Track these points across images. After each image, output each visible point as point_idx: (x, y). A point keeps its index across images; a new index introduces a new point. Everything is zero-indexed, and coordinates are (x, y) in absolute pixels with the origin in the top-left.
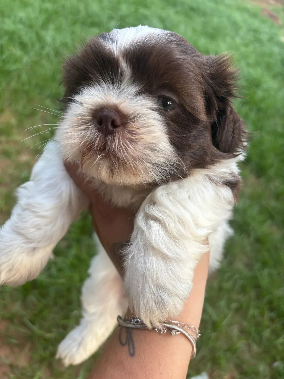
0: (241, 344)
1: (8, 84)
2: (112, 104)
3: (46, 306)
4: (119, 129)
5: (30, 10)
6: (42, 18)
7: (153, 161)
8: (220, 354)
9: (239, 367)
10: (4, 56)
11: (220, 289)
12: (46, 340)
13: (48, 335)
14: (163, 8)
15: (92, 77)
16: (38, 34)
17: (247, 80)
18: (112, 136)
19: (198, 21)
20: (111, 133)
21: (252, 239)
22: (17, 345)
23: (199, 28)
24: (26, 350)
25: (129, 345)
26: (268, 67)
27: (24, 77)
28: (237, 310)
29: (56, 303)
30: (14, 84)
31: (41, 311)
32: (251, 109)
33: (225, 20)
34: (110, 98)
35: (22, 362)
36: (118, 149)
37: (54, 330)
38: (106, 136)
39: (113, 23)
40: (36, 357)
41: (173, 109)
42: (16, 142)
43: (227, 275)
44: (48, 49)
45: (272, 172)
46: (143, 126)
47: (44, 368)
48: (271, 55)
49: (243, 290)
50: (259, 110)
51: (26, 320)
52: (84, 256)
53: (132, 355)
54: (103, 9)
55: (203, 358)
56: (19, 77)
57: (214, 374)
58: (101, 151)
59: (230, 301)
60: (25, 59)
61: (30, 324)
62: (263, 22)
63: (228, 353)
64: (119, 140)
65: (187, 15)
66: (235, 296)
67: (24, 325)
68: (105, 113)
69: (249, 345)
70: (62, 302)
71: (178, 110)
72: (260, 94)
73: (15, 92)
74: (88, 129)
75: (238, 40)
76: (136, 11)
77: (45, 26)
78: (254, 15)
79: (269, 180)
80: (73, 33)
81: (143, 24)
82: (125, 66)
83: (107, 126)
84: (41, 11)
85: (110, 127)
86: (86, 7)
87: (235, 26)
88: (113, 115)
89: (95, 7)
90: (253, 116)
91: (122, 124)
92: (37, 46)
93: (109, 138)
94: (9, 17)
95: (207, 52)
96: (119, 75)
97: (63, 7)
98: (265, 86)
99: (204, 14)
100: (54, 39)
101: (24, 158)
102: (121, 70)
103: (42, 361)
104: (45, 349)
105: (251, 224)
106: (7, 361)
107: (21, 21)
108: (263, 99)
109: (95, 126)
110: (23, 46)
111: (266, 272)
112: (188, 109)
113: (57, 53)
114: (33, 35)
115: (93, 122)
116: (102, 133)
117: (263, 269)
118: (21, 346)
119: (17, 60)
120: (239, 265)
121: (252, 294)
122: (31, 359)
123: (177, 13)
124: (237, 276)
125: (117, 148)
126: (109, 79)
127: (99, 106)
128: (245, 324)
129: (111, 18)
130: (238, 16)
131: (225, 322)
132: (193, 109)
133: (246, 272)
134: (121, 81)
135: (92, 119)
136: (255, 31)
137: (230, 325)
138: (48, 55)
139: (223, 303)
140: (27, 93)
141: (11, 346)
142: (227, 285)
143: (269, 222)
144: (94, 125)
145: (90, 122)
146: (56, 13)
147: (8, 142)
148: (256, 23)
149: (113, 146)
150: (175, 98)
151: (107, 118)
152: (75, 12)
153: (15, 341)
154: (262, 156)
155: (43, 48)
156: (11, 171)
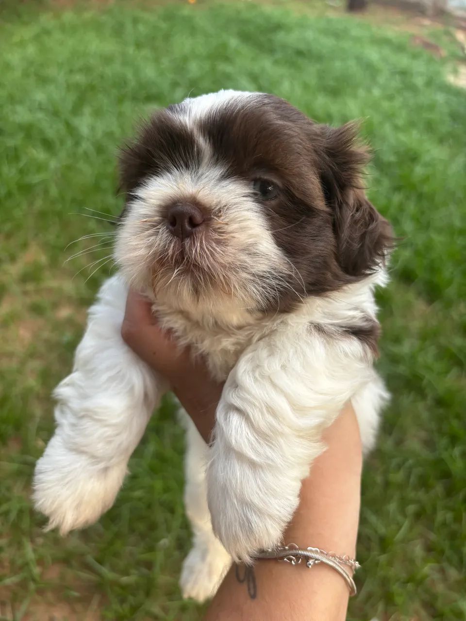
0: (428, 569)
1: (31, 204)
2: (189, 196)
3: (118, 535)
4: (200, 228)
5: (51, 88)
6: (72, 98)
7: (253, 271)
8: (396, 588)
9: (430, 606)
10: (21, 164)
11: (387, 484)
12: (124, 587)
13: (125, 580)
14: (254, 59)
15: (158, 163)
16: (68, 124)
17: (397, 153)
18: (191, 239)
19: (311, 72)
20: (190, 235)
21: (429, 401)
22: (79, 600)
23: (313, 81)
24: (94, 605)
25: (249, 581)
26: (430, 127)
27: (54, 191)
28: (418, 516)
29: (132, 530)
30: (39, 204)
31: (111, 544)
32: (408, 198)
33: (352, 64)
34: (184, 186)
36: (200, 255)
37: (133, 571)
38: (182, 240)
39: (179, 93)
40: (110, 615)
41: (276, 197)
42: (50, 290)
43: (395, 462)
44: (85, 146)
45: (451, 291)
46: (233, 220)
48: (431, 107)
49: (424, 483)
50: (420, 197)
51: (90, 559)
52: (169, 452)
53: (253, 596)
54: (161, 74)
55: (369, 596)
56: (46, 192)
58: (178, 263)
59: (404, 503)
60: (53, 164)
61: (97, 566)
62: (415, 56)
63: (409, 585)
64: (201, 243)
65: (292, 64)
66: (411, 494)
67: (87, 567)
68: (180, 208)
69: (442, 571)
70: (141, 527)
71: (282, 198)
72: (419, 171)
73: (42, 215)
74: (156, 233)
75: (376, 92)
76: (213, 69)
77: (76, 110)
78: (400, 48)
79: (449, 304)
80: (120, 115)
81: (226, 88)
82: (202, 143)
83: (183, 226)
84: (69, 87)
85: (188, 227)
87: (371, 69)
88: (190, 209)
89: (149, 72)
90: (411, 207)
91: (204, 221)
92: (69, 143)
93: (187, 242)
94: (21, 102)
95: (329, 118)
96: (196, 153)
97: (102, 77)
98: (426, 158)
99: (319, 58)
100: (93, 128)
101: (65, 312)
102: (197, 147)
104: (122, 601)
105: (424, 377)
107: (41, 108)
108: (426, 179)
109: (167, 228)
110: (48, 145)
111: (457, 451)
112: (297, 194)
113: (100, 149)
114: (61, 127)
115: (163, 224)
116: (177, 236)
117: (453, 447)
118: (85, 601)
119: (41, 167)
120: (414, 444)
121: (439, 488)
123: (276, 62)
124: (411, 462)
125: (200, 253)
126: (182, 162)
127: (170, 200)
128: (433, 537)
129: (175, 85)
130: (373, 54)
131: (399, 536)
132: (304, 193)
133: (426, 454)
134: (199, 164)
135: (162, 221)
136: (404, 73)
137: (408, 540)
138: (86, 153)
139: (392, 507)
140: (59, 215)
141: (70, 602)
142: (397, 477)
143: (455, 371)
144: (165, 227)
145: (159, 223)
146: (92, 88)
147: (38, 291)
148: (404, 61)
149: (194, 252)
150: (276, 181)
151: (182, 215)
152: (120, 83)
153: (76, 594)
154: (433, 269)
155: (77, 144)
156: (46, 334)
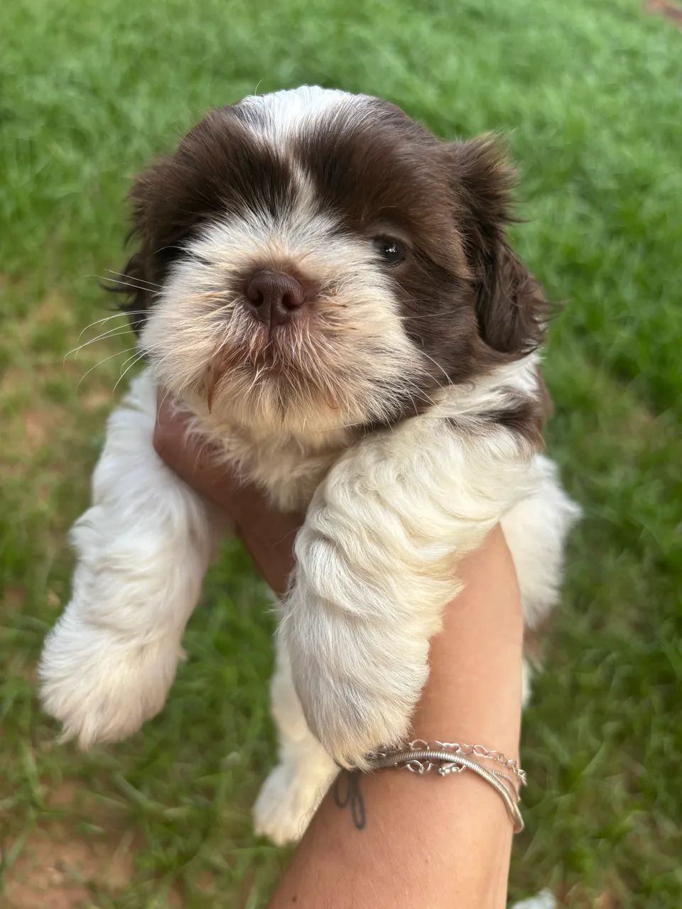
0: (631, 820)
1: (52, 230)
2: (282, 259)
3: (164, 745)
4: (298, 313)
5: (91, 52)
6: (121, 68)
8: (582, 845)
9: (630, 874)
10: (39, 167)
11: (576, 688)
12: (169, 824)
13: (172, 812)
14: (404, 20)
15: (225, 202)
16: (113, 109)
17: (618, 177)
18: (288, 328)
19: (491, 41)
21: (647, 562)
22: (102, 838)
23: (493, 58)
24: (124, 848)
25: (353, 804)
26: (670, 139)
27: (87, 212)
28: (620, 738)
29: (186, 737)
30: (64, 231)
31: (153, 757)
32: (631, 247)
33: (555, 33)
35: (116, 876)
36: (302, 355)
37: (185, 799)
38: (272, 329)
40: (148, 864)
42: (76, 366)
43: (590, 655)
44: (138, 143)
46: (352, 302)
47: (166, 888)
48: (674, 109)
49: (632, 689)
50: (651, 247)
51: (120, 778)
52: (246, 623)
53: (360, 826)
54: (260, 36)
56: (75, 212)
57: (570, 893)
58: (261, 362)
59: (600, 716)
60: (88, 170)
61: (130, 789)
62: (651, 29)
63: (602, 842)
64: (304, 337)
65: (464, 31)
66: (611, 705)
67: (116, 790)
68: (269, 280)
69: (652, 823)
70: (199, 733)
71: (412, 261)
72: (651, 206)
73: (70, 248)
74: (228, 316)
75: (591, 80)
76: (340, 32)
77: (127, 88)
78: (628, 15)
80: (194, 98)
82: (301, 180)
83: (273, 308)
84: (116, 52)
85: (283, 311)
86: (222, 33)
87: (583, 46)
88: (287, 283)
89: (241, 32)
90: (635, 262)
91: (305, 300)
92: (114, 138)
94: (44, 72)
96: (289, 195)
97: (168, 37)
98: (663, 187)
99: (504, 23)
100: (150, 117)
101: (96, 400)
102: (292, 184)
103: (160, 872)
104: (166, 844)
105: (643, 527)
106: (83, 877)
107: (72, 82)
108: (661, 220)
109: (246, 309)
110: (80, 139)
112: (434, 259)
114: (103, 113)
115: (238, 302)
116: (263, 322)
118: (111, 840)
119: (69, 174)
120: (620, 628)
121: (655, 697)
122: (136, 868)
123: (437, 26)
124: (614, 656)
125: (300, 353)
126: (264, 205)
127: (251, 265)
128: (641, 771)
129: (280, 54)
130: (587, 22)
131: (590, 768)
133: (638, 645)
134: (292, 210)
135: (236, 295)
136: (633, 54)
137: (604, 774)
138: (139, 156)
139: (582, 723)
140: (95, 249)
141: (88, 840)
142: (592, 678)
144: (241, 307)
145: (232, 300)
146: (153, 53)
147: (57, 367)
148: (633, 35)
149: (294, 350)
150: (405, 239)
151: (273, 289)
152: (196, 48)
153: (97, 829)
154: (663, 360)
155: (126, 140)
156: (68, 433)
